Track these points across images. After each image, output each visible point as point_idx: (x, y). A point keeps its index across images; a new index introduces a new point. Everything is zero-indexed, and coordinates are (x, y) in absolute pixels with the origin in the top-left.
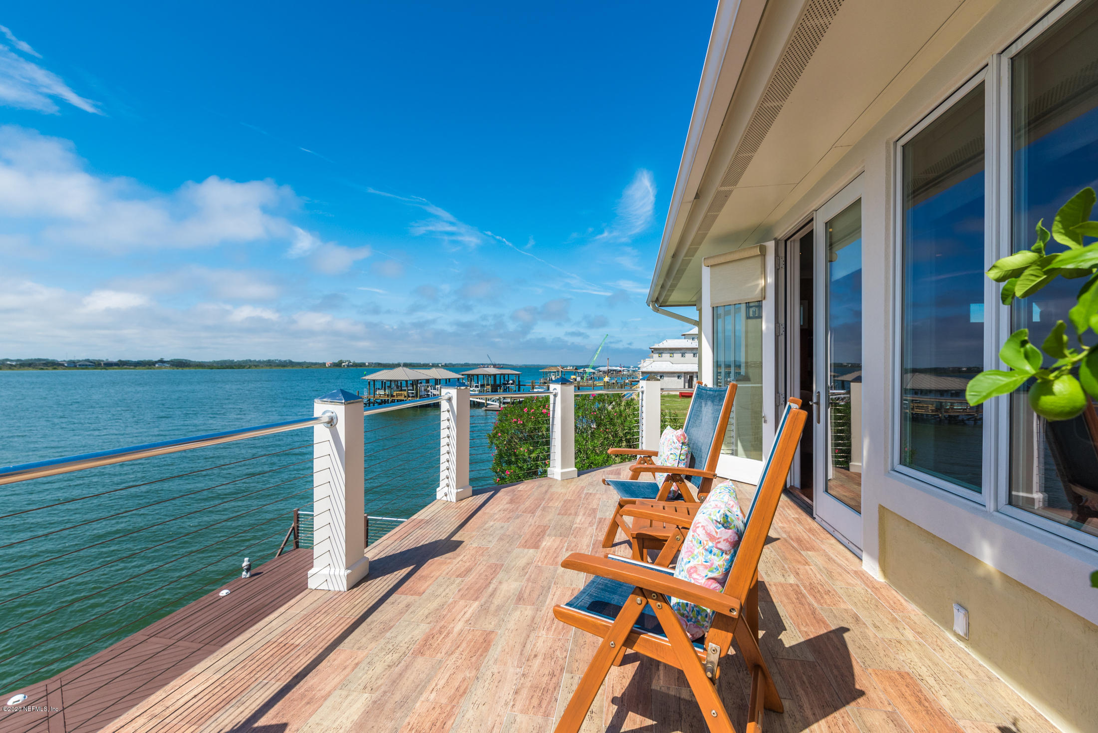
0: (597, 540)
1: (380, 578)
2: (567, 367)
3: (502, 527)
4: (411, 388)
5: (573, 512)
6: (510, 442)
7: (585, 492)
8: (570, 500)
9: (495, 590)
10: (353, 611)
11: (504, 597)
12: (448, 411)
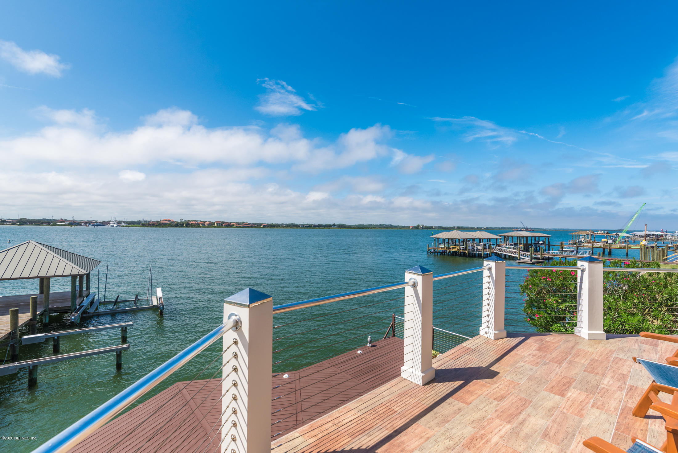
0: (626, 406)
1: (442, 383)
2: (597, 231)
3: (531, 369)
4: (462, 244)
5: (600, 372)
6: (539, 293)
7: (614, 356)
8: (597, 360)
9: (525, 420)
10: (425, 401)
11: (532, 428)
12: (489, 277)
